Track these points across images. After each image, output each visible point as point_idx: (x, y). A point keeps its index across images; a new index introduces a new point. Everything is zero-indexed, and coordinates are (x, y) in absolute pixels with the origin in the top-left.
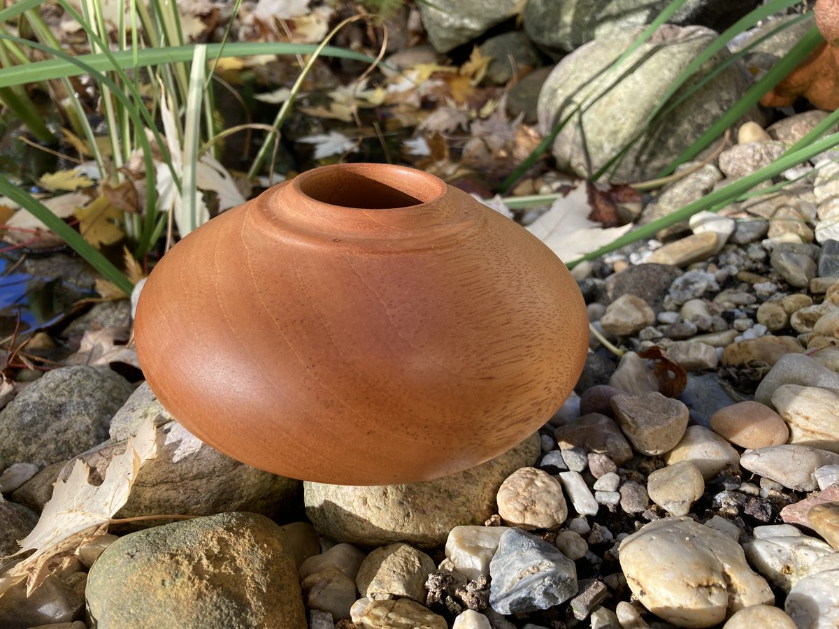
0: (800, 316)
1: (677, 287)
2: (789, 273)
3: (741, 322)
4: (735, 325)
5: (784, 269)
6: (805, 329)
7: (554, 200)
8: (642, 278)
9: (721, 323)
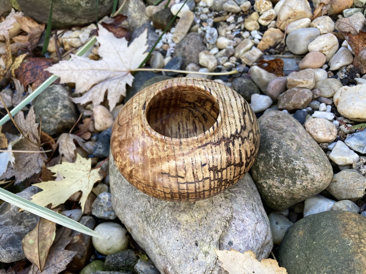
0: (263, 19)
1: (210, 39)
2: (234, 9)
3: (245, 34)
4: (245, 37)
5: (231, 9)
6: (268, 23)
7: (96, 40)
8: (194, 43)
9: (238, 40)
